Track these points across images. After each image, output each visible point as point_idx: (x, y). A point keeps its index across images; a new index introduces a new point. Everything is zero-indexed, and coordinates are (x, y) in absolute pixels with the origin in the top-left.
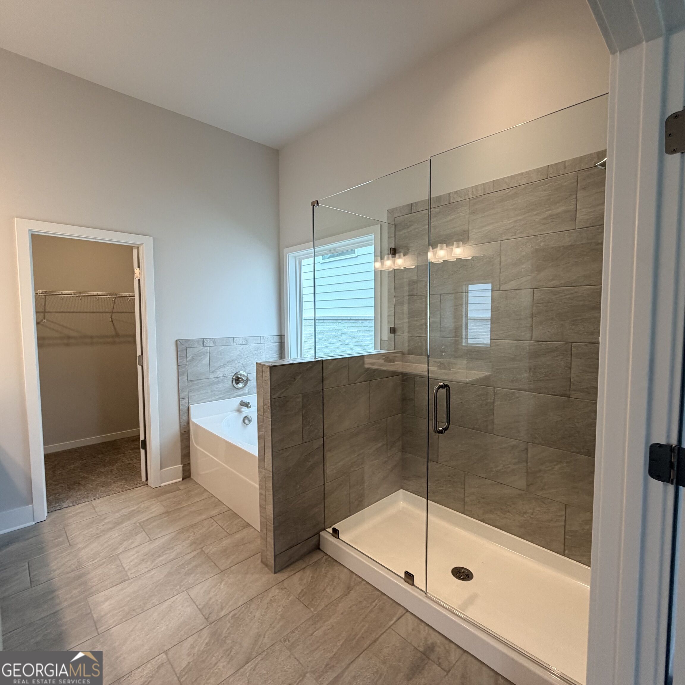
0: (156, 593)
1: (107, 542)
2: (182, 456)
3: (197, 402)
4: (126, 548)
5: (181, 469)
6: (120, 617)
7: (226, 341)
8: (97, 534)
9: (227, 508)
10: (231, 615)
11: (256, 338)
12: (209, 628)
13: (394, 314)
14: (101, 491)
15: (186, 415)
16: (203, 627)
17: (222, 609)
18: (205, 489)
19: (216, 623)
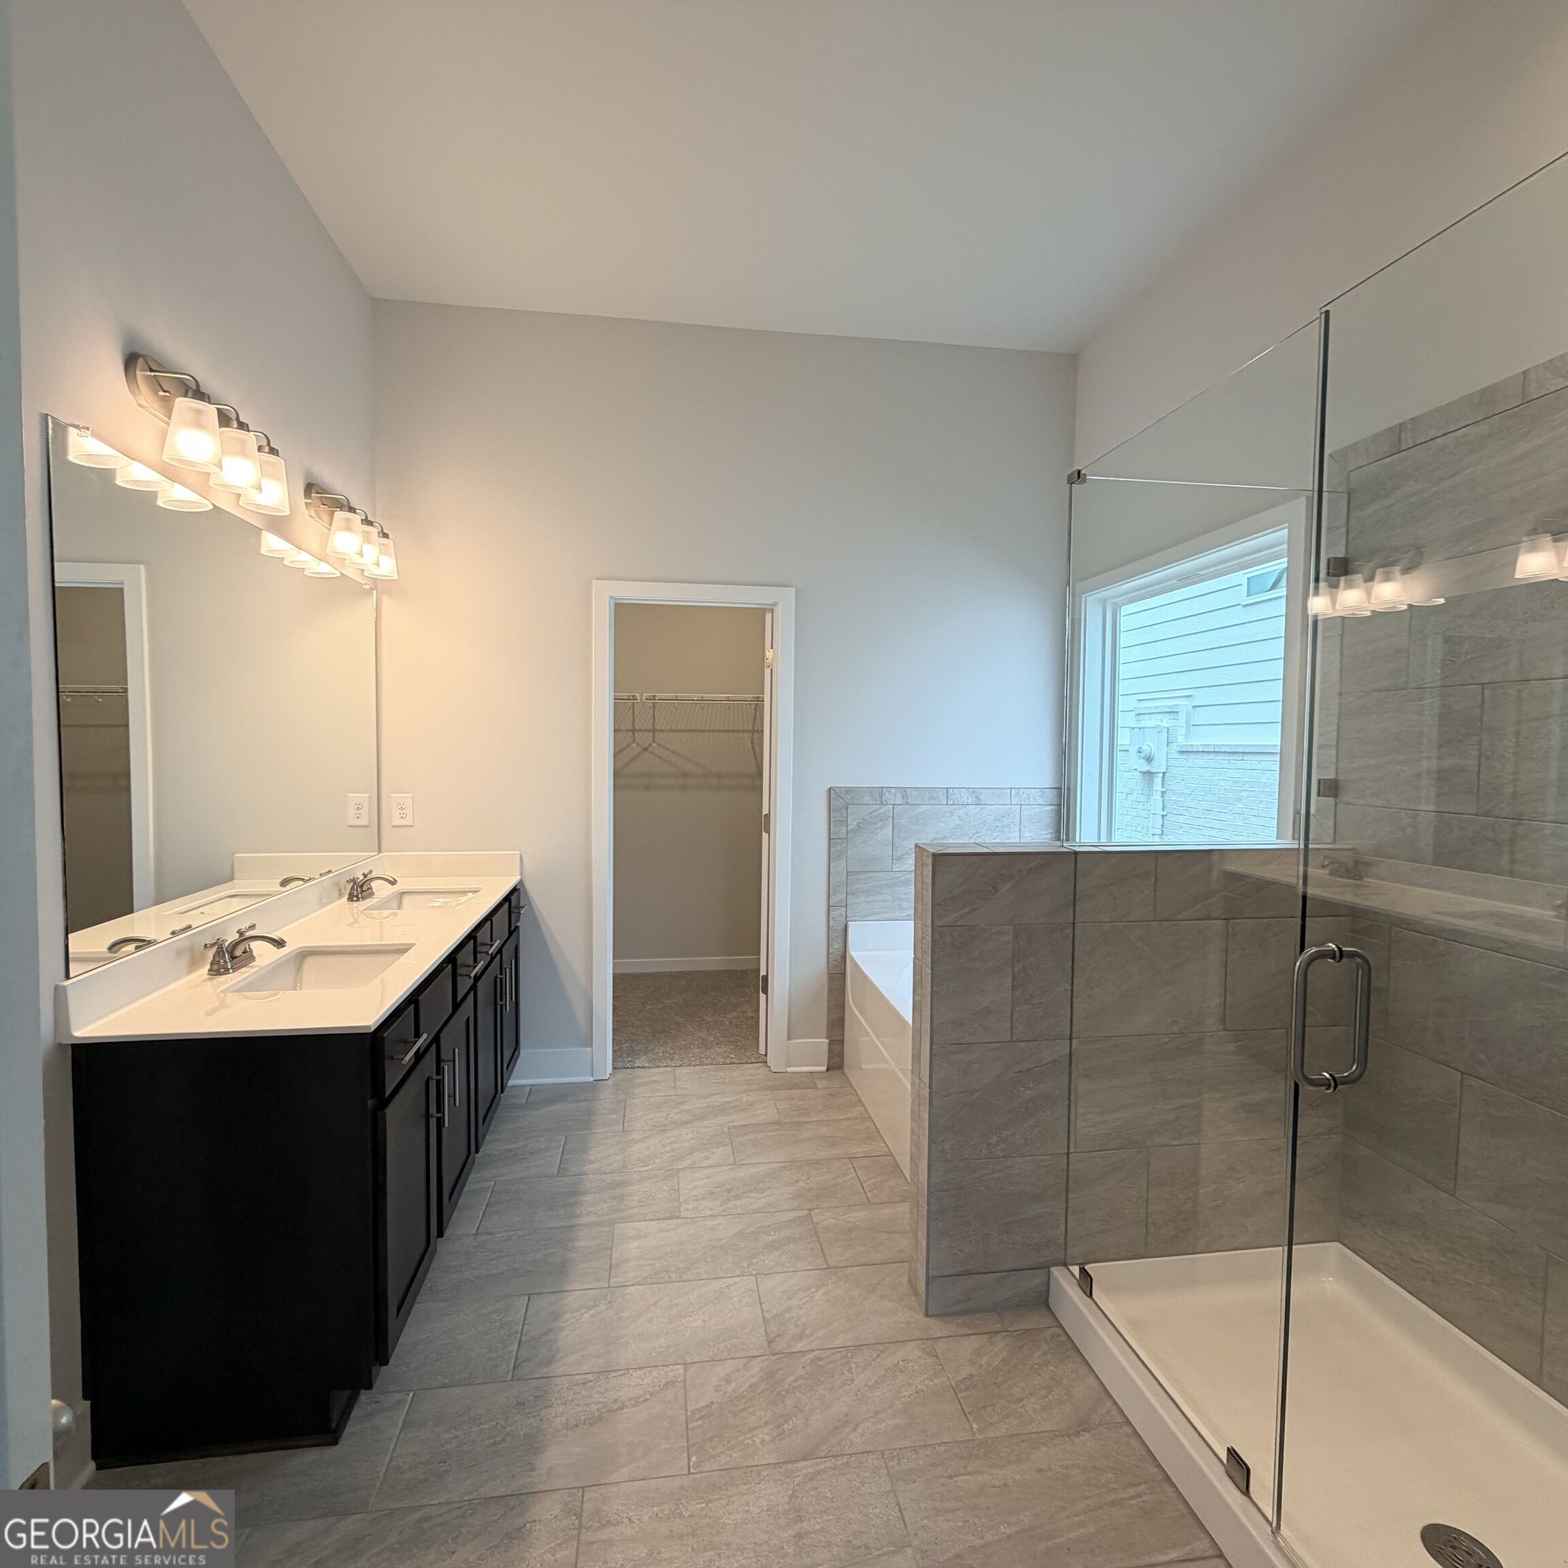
0: (709, 1259)
1: (672, 1142)
2: (829, 1022)
3: (864, 918)
4: (694, 1163)
5: (826, 1047)
6: (645, 1275)
7: (930, 794)
8: (665, 1126)
9: (887, 1150)
10: (811, 1356)
11: (999, 791)
12: (768, 1359)
13: (1334, 743)
14: (693, 1054)
15: (840, 940)
16: (755, 1353)
17: (801, 1337)
18: (860, 1101)
19: (781, 1358)
